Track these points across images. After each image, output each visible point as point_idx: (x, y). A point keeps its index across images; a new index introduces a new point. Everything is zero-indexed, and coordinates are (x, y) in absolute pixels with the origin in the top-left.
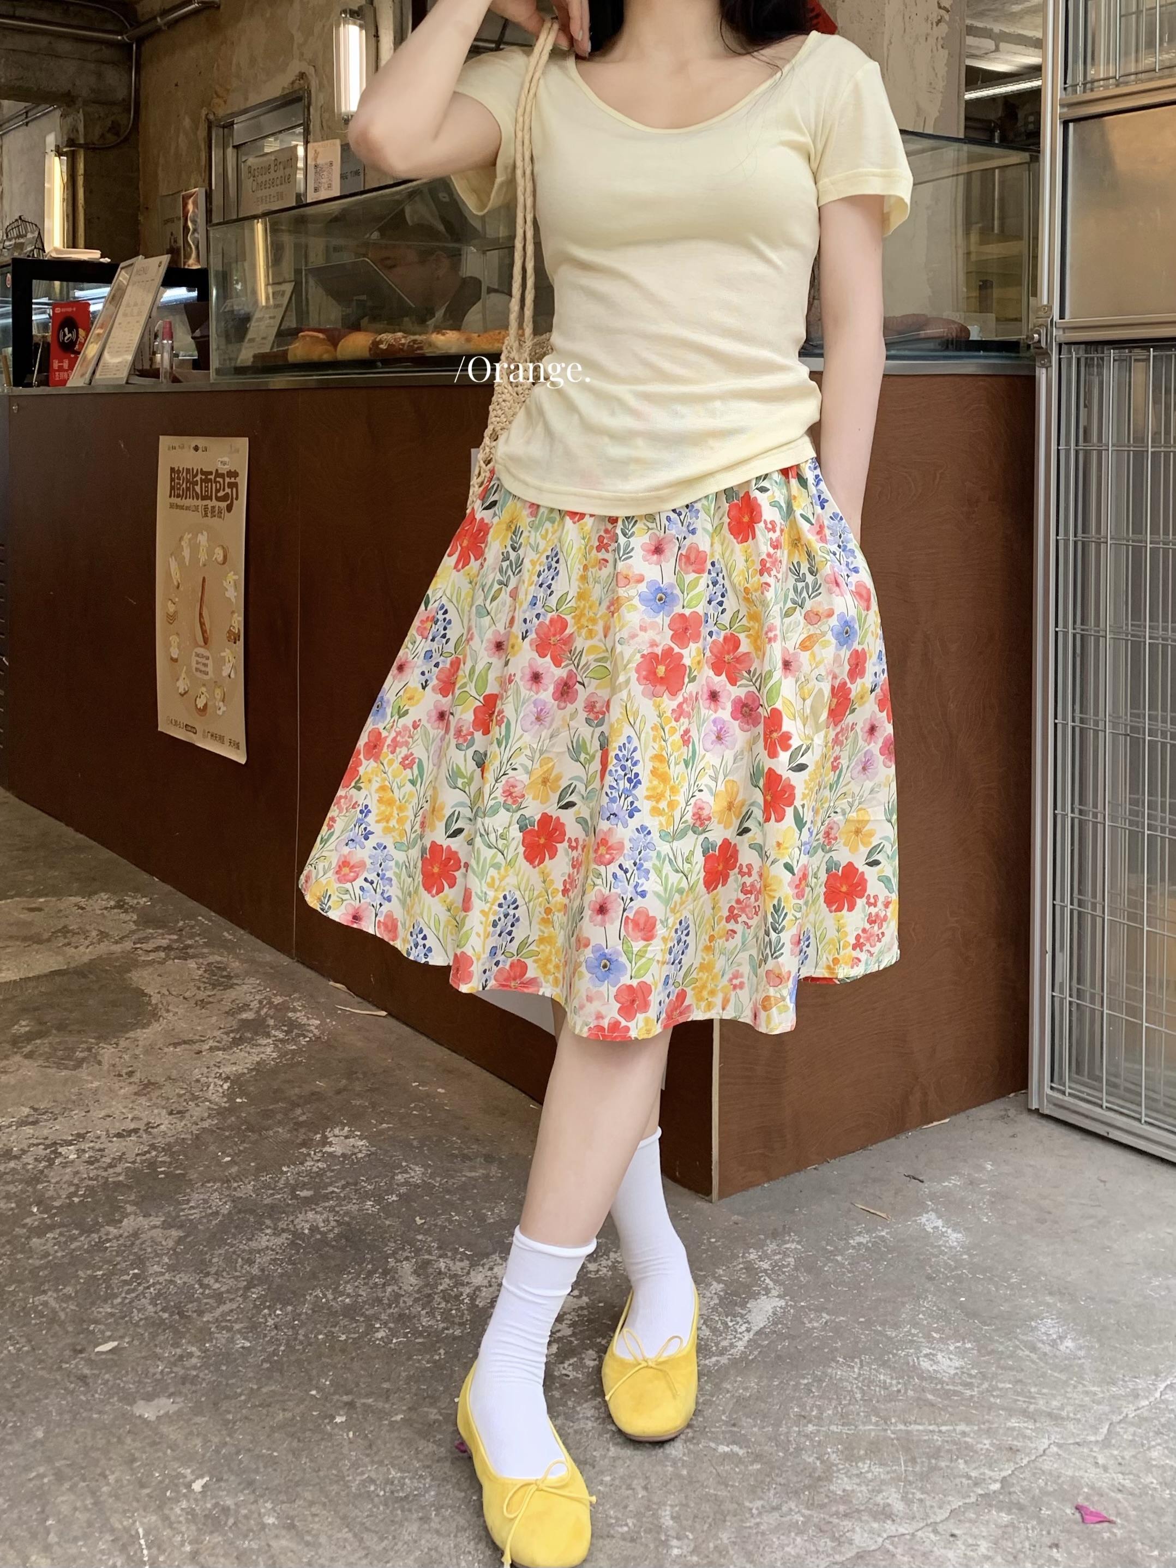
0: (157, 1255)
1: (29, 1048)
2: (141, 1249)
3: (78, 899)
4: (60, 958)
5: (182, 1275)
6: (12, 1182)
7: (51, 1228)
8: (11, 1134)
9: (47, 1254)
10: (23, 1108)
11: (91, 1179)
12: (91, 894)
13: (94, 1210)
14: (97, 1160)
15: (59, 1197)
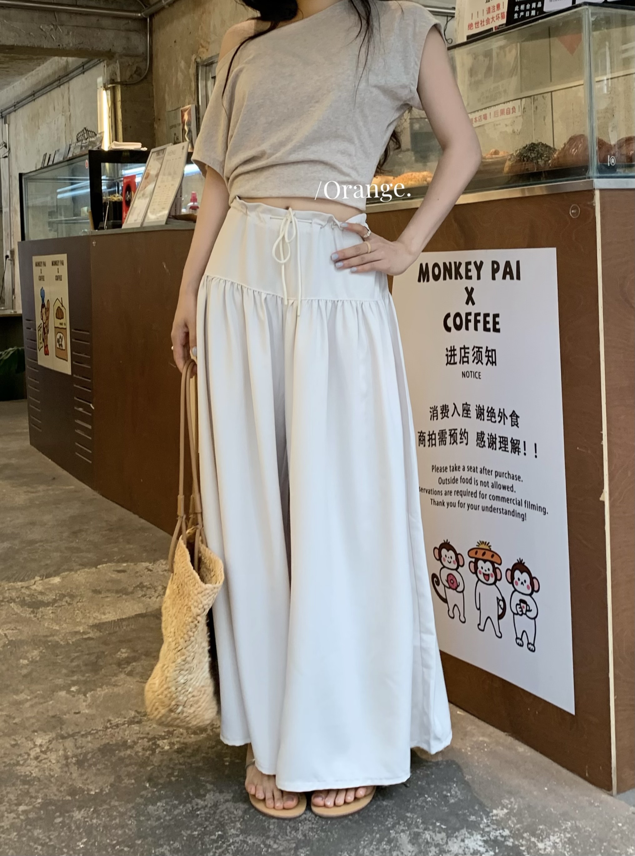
0: (232, 822)
1: (129, 668)
2: (221, 817)
3: (147, 564)
4: (141, 605)
5: (251, 837)
6: (131, 764)
7: (160, 799)
8: (125, 730)
9: (159, 818)
10: (130, 711)
11: (180, 764)
12: (154, 561)
13: (186, 786)
14: (184, 752)
15: (162, 777)
